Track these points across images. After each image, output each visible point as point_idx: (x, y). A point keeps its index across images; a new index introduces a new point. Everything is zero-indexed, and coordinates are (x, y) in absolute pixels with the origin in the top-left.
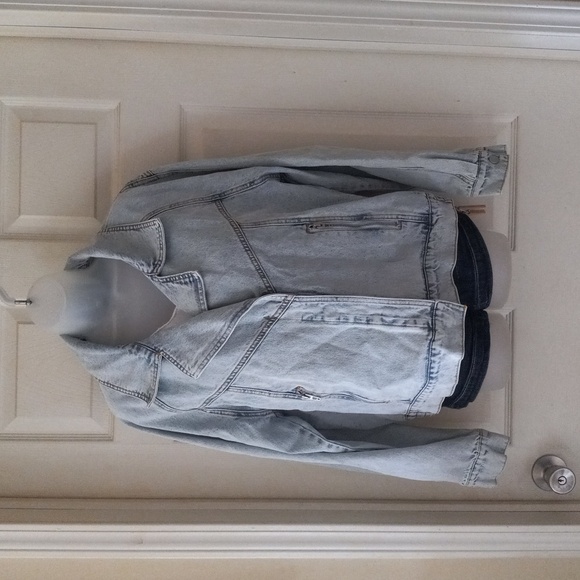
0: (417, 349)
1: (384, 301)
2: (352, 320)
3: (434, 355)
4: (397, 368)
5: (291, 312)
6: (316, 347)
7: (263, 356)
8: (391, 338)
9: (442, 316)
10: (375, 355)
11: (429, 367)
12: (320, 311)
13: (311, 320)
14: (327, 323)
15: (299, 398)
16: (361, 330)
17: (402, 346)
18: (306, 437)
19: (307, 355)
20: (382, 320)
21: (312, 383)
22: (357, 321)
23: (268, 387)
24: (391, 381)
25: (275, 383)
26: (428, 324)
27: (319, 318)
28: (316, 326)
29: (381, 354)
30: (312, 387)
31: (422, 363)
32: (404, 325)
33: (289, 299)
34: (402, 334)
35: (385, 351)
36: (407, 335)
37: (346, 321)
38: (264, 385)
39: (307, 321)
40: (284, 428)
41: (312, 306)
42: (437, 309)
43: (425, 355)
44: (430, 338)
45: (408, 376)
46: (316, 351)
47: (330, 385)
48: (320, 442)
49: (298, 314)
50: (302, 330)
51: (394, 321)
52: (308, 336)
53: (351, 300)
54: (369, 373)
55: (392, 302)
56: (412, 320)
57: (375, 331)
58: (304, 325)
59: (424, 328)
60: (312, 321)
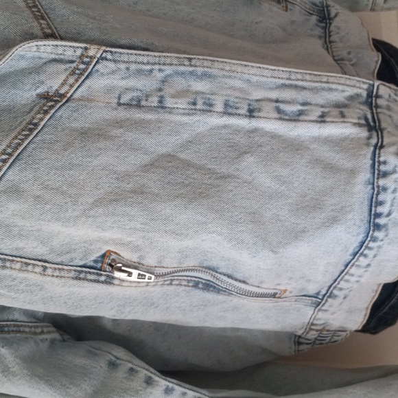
0: (348, 165)
1: (280, 74)
2: (219, 107)
3: (385, 175)
4: (309, 205)
5: (96, 84)
6: (146, 159)
7: (29, 174)
8: (295, 147)
9: (389, 108)
10: (265, 180)
11: (374, 202)
12: (156, 85)
13: (137, 104)
14: (171, 111)
15: (109, 281)
16: (237, 131)
17: (317, 162)
18: (121, 374)
19: (127, 176)
20: (279, 111)
21: (136, 239)
22: (229, 110)
23: (40, 251)
24: (297, 234)
25: (56, 243)
26: (366, 119)
27: (154, 101)
28: (149, 116)
29: (278, 178)
30: (136, 249)
31: (360, 190)
32: (322, 119)
33: (91, 53)
34: (316, 139)
35: (285, 172)
36: (328, 141)
37: (209, 108)
38: (32, 248)
39: (129, 105)
40: (76, 357)
41: (139, 72)
42: (378, 96)
43: (365, 175)
44: (374, 141)
45: (334, 220)
46: (147, 168)
47: (175, 244)
48: (149, 382)
49: (109, 90)
50: (119, 124)
51: (301, 113)
52: (131, 136)
53: (218, 67)
54: (255, 218)
55: (298, 75)
56: (335, 112)
57: (265, 134)
58: (122, 114)
59: (360, 125)
60: (139, 106)
